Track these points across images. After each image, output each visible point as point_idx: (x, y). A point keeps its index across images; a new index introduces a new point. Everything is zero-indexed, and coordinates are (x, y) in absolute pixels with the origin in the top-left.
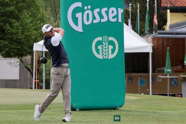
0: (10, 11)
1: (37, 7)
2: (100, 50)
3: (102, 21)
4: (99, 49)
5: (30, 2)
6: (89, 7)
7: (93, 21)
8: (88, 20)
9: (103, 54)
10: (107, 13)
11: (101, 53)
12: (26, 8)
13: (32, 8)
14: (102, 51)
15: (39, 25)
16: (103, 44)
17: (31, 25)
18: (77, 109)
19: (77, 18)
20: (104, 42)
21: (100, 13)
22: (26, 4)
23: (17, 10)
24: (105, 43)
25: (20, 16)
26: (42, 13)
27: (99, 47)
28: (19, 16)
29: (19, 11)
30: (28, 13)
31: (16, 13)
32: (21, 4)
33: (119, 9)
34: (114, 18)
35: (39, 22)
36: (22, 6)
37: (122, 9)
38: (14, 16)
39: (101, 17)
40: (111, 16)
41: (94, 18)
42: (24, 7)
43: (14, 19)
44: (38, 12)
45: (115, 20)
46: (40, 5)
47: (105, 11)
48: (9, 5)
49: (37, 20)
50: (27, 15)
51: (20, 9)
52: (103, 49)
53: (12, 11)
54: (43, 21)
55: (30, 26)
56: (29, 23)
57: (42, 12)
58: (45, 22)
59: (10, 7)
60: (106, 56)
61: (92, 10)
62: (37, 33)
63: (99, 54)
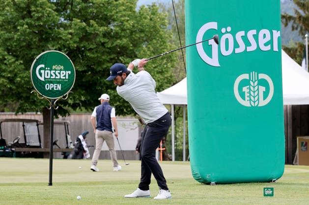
0: (121, 46)
1: (161, 39)
2: (246, 93)
3: (249, 49)
4: (244, 92)
5: (150, 31)
6: (229, 29)
7: (234, 50)
8: (227, 49)
9: (250, 100)
10: (256, 37)
11: (247, 98)
12: (145, 41)
13: (154, 40)
14: (249, 95)
15: (165, 66)
16: (250, 85)
17: (154, 66)
18: (212, 183)
19: (211, 45)
20: (252, 81)
21: (245, 38)
22: (145, 35)
23: (131, 43)
24: (254, 83)
25: (137, 53)
26: (168, 47)
27: (245, 89)
28: (135, 53)
29: (135, 46)
30: (149, 48)
31: (131, 48)
32: (137, 35)
33: (274, 32)
34: (266, 45)
35: (165, 61)
36: (139, 38)
37: (279, 32)
38: (127, 53)
39: (248, 43)
40: (262, 41)
41: (236, 45)
42: (143, 40)
43: (128, 57)
44: (163, 47)
45: (268, 48)
46: (166, 36)
47: (253, 35)
48: (120, 36)
49: (162, 59)
50: (146, 51)
51: (135, 42)
52: (250, 91)
53: (125, 45)
54: (171, 61)
55: (152, 68)
56: (150, 63)
57: (170, 46)
58: (175, 61)
59: (121, 40)
60: (254, 102)
61: (234, 33)
62: (163, 77)
63: (245, 100)
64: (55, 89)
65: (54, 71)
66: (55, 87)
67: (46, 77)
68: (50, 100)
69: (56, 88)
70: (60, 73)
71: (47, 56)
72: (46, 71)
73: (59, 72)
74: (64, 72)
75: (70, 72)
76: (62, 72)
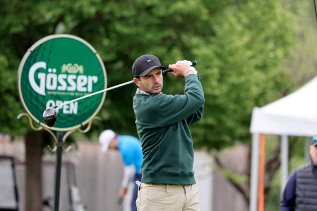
13: (251, 3)
26: (279, 18)
30: (240, 18)
31: (205, 18)
44: (268, 16)
64: (65, 112)
65: (65, 76)
66: (66, 107)
67: (49, 87)
68: (55, 132)
69: (68, 109)
70: (75, 81)
71: (52, 46)
72: (49, 76)
73: (74, 77)
74: (84, 78)
75: (95, 79)
76: (80, 78)
